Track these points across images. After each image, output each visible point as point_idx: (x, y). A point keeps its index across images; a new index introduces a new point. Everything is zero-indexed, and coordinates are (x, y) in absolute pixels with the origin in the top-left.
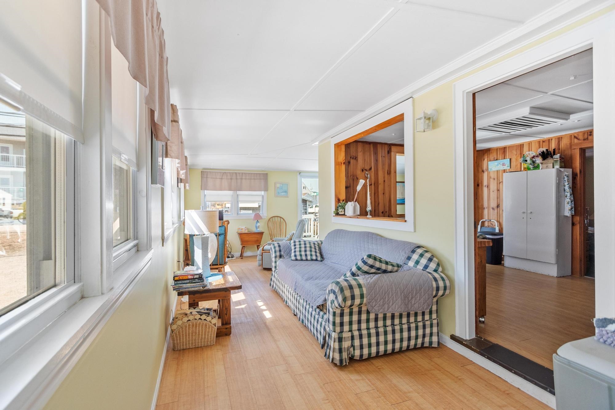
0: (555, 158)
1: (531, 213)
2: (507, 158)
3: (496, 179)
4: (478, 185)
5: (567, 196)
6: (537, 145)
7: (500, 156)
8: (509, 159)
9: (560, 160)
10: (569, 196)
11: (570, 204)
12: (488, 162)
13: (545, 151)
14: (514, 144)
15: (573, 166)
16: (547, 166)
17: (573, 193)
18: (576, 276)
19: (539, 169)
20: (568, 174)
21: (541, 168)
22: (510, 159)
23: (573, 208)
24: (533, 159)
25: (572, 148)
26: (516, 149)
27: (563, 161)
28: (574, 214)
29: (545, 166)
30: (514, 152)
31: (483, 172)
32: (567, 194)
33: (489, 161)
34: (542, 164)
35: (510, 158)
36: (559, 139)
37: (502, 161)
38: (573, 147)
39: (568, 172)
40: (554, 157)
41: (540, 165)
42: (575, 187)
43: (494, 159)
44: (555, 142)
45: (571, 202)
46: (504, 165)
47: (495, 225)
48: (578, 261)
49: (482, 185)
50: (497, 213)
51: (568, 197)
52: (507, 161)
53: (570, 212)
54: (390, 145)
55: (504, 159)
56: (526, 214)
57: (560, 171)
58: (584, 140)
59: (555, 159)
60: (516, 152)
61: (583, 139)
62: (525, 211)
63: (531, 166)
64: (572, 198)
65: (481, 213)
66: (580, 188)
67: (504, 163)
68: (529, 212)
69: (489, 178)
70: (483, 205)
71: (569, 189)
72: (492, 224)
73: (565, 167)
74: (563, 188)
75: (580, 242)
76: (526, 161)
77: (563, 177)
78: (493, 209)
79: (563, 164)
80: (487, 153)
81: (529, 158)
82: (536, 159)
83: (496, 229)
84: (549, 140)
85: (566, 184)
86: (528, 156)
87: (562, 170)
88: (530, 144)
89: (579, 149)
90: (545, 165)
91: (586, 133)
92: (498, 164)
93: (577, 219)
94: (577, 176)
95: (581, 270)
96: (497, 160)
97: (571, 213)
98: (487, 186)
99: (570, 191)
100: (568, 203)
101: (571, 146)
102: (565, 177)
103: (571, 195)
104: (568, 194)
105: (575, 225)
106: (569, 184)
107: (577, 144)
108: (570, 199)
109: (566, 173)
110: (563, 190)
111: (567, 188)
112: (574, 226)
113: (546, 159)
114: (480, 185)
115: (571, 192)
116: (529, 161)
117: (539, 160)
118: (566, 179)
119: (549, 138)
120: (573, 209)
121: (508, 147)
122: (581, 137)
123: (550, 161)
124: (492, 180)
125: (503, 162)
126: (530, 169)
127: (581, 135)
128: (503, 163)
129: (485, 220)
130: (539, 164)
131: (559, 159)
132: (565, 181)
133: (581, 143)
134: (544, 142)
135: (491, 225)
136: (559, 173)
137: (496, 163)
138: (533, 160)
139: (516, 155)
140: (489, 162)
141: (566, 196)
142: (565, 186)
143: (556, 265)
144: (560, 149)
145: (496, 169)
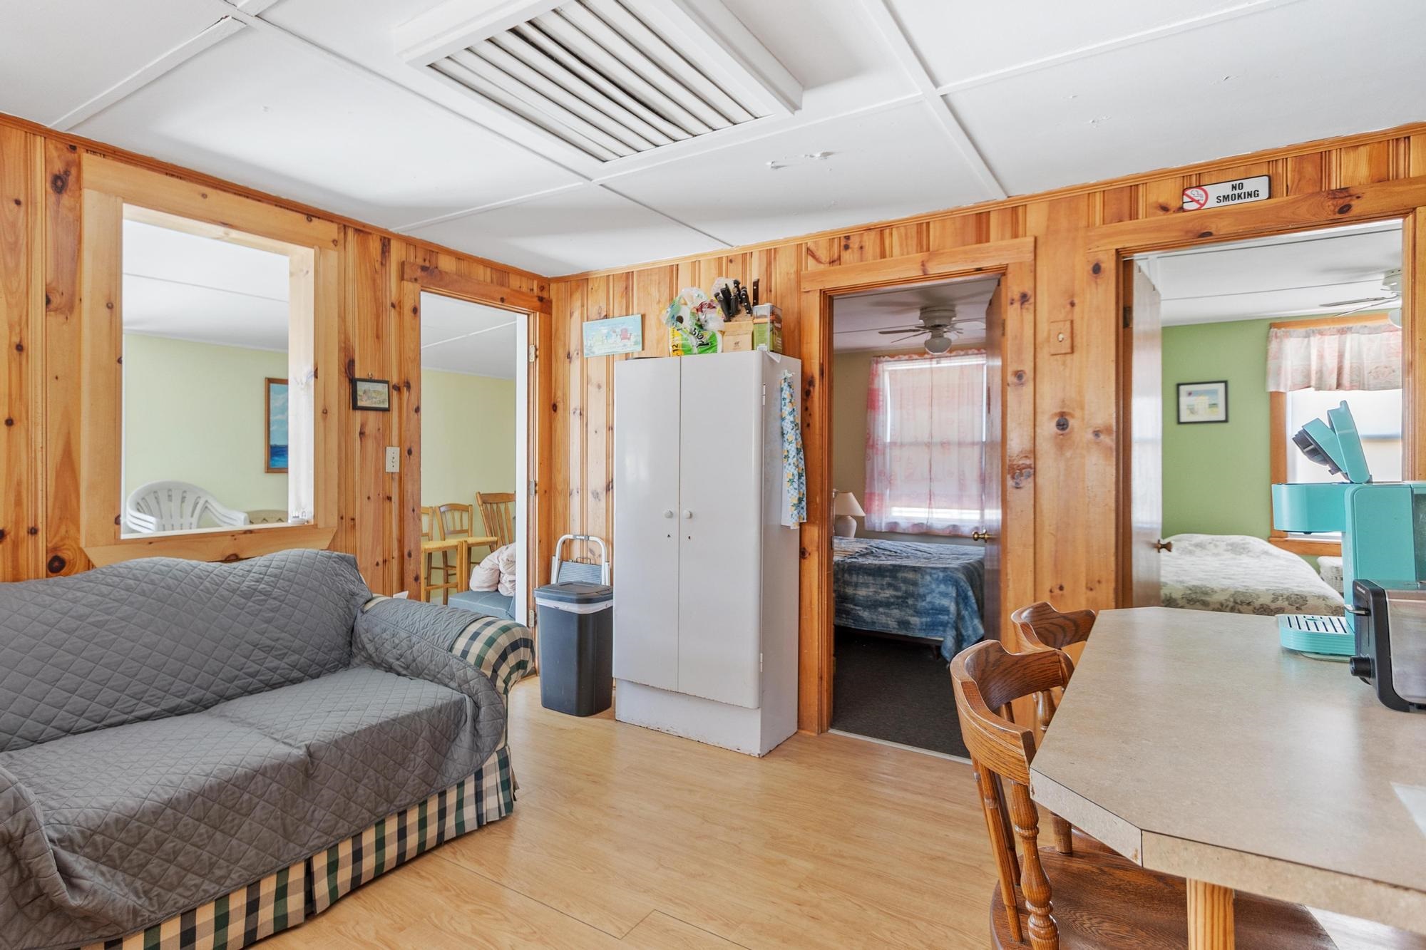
0: (759, 314)
1: (691, 516)
2: (635, 312)
3: (604, 387)
4: (555, 408)
5: (787, 457)
6: (714, 271)
7: (617, 305)
8: (640, 316)
9: (772, 322)
10: (794, 457)
11: (796, 486)
12: (582, 321)
13: (732, 287)
14: (653, 264)
15: (805, 350)
16: (737, 343)
17: (805, 447)
18: (808, 733)
19: (715, 351)
20: (791, 375)
21: (719, 348)
22: (643, 317)
23: (805, 499)
24: (700, 313)
25: (802, 290)
26: (659, 283)
27: (777, 328)
28: (805, 521)
29: (730, 340)
30: (654, 291)
31: (567, 360)
32: (789, 447)
33: (585, 319)
34: (723, 333)
35: (643, 312)
36: (771, 254)
37: (619, 322)
38: (806, 286)
39: (790, 369)
40: (755, 313)
41: (719, 336)
42: (808, 425)
43: (600, 313)
44: (760, 265)
45: (800, 476)
46: (625, 335)
47: (600, 556)
48: (815, 680)
49: (566, 409)
50: (607, 511)
51: (790, 460)
52: (633, 322)
53: (796, 512)
54: (73, 148)
55: (628, 314)
56: (675, 520)
57: (772, 360)
58: (832, 262)
59: (758, 317)
60: (659, 291)
61: (828, 260)
62: (675, 510)
63: (693, 341)
64: (802, 465)
65: (561, 510)
66: (822, 428)
67: (626, 330)
68: (685, 513)
69: (585, 381)
70: (567, 482)
71: (793, 432)
72: (592, 551)
73: (784, 353)
74: (778, 424)
75: (820, 615)
76: (680, 320)
77: (778, 387)
78: (596, 495)
79: (779, 341)
80: (579, 291)
81: (689, 312)
82: (708, 316)
83: (603, 567)
84: (745, 257)
85: (787, 413)
86: (686, 304)
87: (777, 358)
88: (695, 264)
89: (818, 294)
90: (731, 337)
91: (836, 240)
92: (608, 333)
93: (813, 533)
94: (814, 386)
95: (821, 714)
96: (606, 317)
97: (799, 517)
98: (578, 412)
99: (796, 439)
100: (791, 481)
101: (799, 282)
102: (785, 386)
103: (798, 451)
104: (793, 452)
105: (807, 555)
106: (795, 413)
107: (814, 277)
108: (797, 466)
109: (786, 371)
110: (779, 434)
111: (788, 426)
112: (804, 558)
113: (733, 316)
114: (560, 406)
115: (800, 439)
116: (689, 323)
117: (715, 318)
118: (787, 392)
119: (744, 248)
120: (804, 504)
121: (638, 272)
122: (823, 254)
123: (743, 323)
124: (592, 389)
125: (624, 327)
126: (690, 350)
127: (823, 242)
128: (622, 331)
129: (571, 537)
130: (713, 335)
131: (768, 320)
132: (784, 399)
133: (822, 274)
134: (731, 261)
135: (589, 555)
136: (768, 370)
137: (602, 327)
138: (699, 320)
139: (659, 302)
140: (584, 324)
141: (786, 454)
142: (783, 419)
143: (759, 711)
144: (771, 291)
145: (603, 351)
